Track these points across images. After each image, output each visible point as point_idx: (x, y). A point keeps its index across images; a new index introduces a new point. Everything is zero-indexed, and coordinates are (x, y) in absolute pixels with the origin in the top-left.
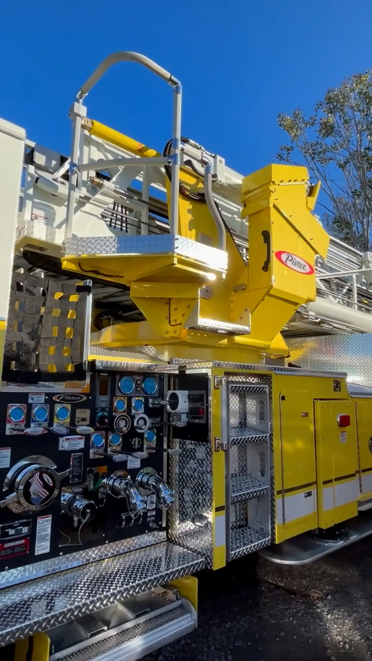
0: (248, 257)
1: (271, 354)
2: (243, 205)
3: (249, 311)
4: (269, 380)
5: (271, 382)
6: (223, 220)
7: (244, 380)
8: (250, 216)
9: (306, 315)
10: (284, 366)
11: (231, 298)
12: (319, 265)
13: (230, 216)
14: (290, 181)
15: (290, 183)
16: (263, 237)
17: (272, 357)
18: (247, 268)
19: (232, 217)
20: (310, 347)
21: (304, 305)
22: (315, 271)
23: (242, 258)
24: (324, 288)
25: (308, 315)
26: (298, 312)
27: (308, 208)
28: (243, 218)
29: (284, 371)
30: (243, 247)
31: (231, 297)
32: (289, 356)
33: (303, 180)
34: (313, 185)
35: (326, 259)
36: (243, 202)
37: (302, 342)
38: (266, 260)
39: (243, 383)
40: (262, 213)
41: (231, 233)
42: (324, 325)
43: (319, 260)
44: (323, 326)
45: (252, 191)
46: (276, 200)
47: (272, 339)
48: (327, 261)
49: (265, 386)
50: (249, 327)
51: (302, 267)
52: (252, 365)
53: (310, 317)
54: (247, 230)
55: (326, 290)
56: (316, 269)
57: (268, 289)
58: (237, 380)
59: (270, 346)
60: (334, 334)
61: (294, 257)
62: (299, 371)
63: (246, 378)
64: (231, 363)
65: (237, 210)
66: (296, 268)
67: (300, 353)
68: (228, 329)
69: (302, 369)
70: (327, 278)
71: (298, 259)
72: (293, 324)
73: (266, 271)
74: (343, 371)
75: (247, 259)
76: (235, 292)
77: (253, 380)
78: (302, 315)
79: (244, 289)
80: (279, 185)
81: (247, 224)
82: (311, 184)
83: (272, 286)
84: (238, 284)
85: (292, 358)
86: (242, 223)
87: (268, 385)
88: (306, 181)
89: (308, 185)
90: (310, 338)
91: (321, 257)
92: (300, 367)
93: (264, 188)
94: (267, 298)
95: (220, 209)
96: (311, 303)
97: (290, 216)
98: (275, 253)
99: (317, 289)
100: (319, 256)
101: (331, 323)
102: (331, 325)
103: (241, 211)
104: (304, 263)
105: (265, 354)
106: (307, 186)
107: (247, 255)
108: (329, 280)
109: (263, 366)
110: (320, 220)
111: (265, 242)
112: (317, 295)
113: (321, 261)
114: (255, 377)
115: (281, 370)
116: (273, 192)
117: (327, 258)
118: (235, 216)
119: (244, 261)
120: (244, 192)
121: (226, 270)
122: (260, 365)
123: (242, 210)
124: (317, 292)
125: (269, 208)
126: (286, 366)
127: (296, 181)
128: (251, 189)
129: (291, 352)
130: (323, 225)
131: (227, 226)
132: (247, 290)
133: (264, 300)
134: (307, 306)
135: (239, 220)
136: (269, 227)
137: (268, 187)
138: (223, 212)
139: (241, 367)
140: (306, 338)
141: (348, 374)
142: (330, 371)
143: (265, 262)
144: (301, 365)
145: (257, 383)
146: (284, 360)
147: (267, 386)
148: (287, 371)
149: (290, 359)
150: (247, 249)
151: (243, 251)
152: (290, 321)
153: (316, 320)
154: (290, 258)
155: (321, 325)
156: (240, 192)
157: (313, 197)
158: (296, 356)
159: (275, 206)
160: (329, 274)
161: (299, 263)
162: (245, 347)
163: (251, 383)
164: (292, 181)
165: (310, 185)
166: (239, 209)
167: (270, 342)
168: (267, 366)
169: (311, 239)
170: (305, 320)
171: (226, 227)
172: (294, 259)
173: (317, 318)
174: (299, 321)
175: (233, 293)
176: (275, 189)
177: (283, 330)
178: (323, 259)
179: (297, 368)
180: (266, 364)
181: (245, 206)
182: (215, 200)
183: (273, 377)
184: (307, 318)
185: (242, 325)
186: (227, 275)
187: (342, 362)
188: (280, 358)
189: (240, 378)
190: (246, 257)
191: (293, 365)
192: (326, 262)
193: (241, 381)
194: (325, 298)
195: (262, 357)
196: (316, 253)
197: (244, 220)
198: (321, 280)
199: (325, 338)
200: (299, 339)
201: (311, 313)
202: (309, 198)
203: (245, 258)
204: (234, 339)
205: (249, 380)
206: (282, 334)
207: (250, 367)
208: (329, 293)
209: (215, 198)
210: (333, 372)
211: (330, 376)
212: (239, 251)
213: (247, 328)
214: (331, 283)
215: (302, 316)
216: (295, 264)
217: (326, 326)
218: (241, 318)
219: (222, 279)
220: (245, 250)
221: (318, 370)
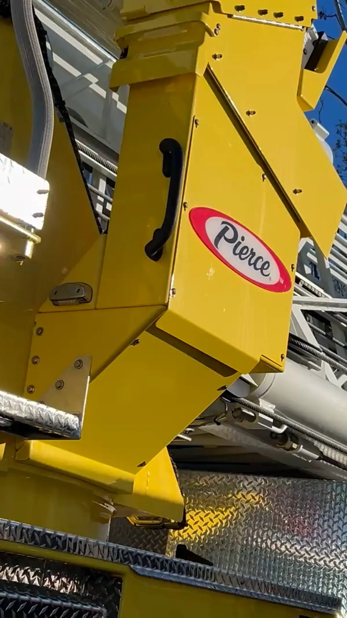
0: (109, 207)
1: (131, 512)
2: (120, 52)
3: (86, 367)
4: (111, 590)
5: (117, 599)
6: (53, 81)
7: (36, 582)
8: (134, 86)
9: (249, 407)
10: (163, 552)
11: (40, 321)
12: (308, 270)
13: (76, 73)
14: (264, 12)
15: (264, 19)
16: (162, 155)
17: (133, 520)
18: (103, 235)
19: (81, 79)
20: (247, 506)
21: (247, 377)
22: (294, 285)
23: (93, 208)
24: (311, 339)
25: (257, 410)
26: (227, 394)
27: (302, 102)
28: (115, 90)
29: (163, 568)
30: (99, 174)
31: (38, 318)
32: (183, 524)
33: (300, 19)
34: (325, 37)
35: (328, 255)
36: (121, 41)
37: (226, 489)
38: (160, 227)
39: (31, 588)
40: (170, 88)
41: (69, 125)
42: (295, 446)
43: (309, 255)
44: (292, 449)
45: (153, 15)
46: (215, 57)
47: (143, 464)
48: (330, 260)
49: (99, 608)
50: (79, 416)
51: (259, 265)
52: (70, 536)
53: (261, 415)
54: (120, 126)
55: (317, 345)
56: (298, 280)
57: (153, 311)
58: (15, 579)
59: (131, 484)
60: (320, 478)
61: (241, 232)
62: (204, 574)
63: (43, 575)
64: (18, 523)
65: (98, 61)
66: (243, 266)
67: (216, 521)
68: (13, 412)
69: (216, 569)
70: (323, 309)
71: (250, 242)
72: (211, 428)
73: (156, 258)
74: (332, 591)
75: (105, 212)
76: (55, 302)
77: (64, 585)
78: (238, 405)
79: (83, 301)
80: (230, 16)
81: (124, 109)
82: (320, 34)
83: (166, 306)
84: (68, 280)
85: (190, 531)
86: (108, 103)
87: (106, 607)
88: (307, 22)
89: (312, 35)
90: (251, 478)
91: (316, 248)
92: (211, 564)
93: (187, 15)
94: (145, 337)
95: (48, 45)
96: (269, 376)
97: (248, 113)
98: (188, 210)
99: (291, 335)
100: (311, 242)
101: (316, 443)
102: (316, 450)
103: (110, 65)
104: (267, 257)
105: (112, 509)
106: (307, 37)
107: (106, 200)
108: (329, 317)
109: (102, 543)
110: (327, 140)
111: (167, 172)
112: (289, 356)
113: (315, 260)
114: (70, 577)
115: (154, 566)
116: (211, 35)
117: (332, 253)
118: (89, 77)
119: (96, 215)
120: (126, 14)
121: (37, 233)
122: (92, 541)
123: (115, 65)
124: (289, 347)
125: (193, 76)
126: (170, 555)
127: (279, 15)
128: (149, 11)
129: (192, 513)
130: (336, 156)
131: (64, 103)
132: (91, 305)
133: (137, 342)
134: (258, 381)
135: (103, 93)
136: (186, 131)
137: (200, 15)
138: (56, 58)
139: (33, 538)
140: (241, 477)
141: (344, 602)
142: (294, 586)
143: (157, 232)
144: (214, 557)
145: (72, 597)
146: (167, 533)
147: (105, 610)
148: (171, 569)
149: (185, 535)
150: (110, 183)
151: (97, 187)
152: (201, 418)
153: (274, 429)
154: (230, 234)
155: (287, 446)
156: (117, 10)
157: (319, 72)
158: (204, 528)
159: (209, 75)
160: (330, 299)
161: (253, 254)
162: (56, 477)
163: (55, 594)
164: (271, 13)
165: (317, 36)
166: (106, 60)
167: (135, 472)
168: (111, 545)
169: (295, 192)
170: (246, 424)
171: (59, 103)
172: (239, 239)
173: (278, 423)
174: (226, 422)
175: (48, 306)
176: (218, 26)
177: (178, 443)
178: (319, 255)
179: (200, 565)
180: (111, 539)
181: (124, 55)
182: (38, 13)
183: (125, 585)
184: (252, 419)
185: (58, 408)
186: (36, 246)
187: (332, 564)
188: (155, 527)
189: (26, 573)
190: (104, 205)
191: (192, 554)
192: (327, 264)
193: (26, 581)
194: (310, 367)
195: (104, 515)
196: (305, 232)
197: (115, 96)
198: (306, 313)
199: (294, 486)
200: (218, 478)
201: (264, 405)
202: (307, 72)
203: (99, 208)
204: (28, 447)
205: (53, 583)
206: (171, 454)
207: (60, 543)
208: (322, 354)
209: (41, 10)
210: (302, 592)
211: (292, 601)
212: (85, 182)
213: (72, 420)
214: (333, 327)
215: (240, 409)
216: (241, 253)
217: (301, 449)
218: (60, 386)
219: (22, 257)
220: (103, 185)
221: (260, 579)
